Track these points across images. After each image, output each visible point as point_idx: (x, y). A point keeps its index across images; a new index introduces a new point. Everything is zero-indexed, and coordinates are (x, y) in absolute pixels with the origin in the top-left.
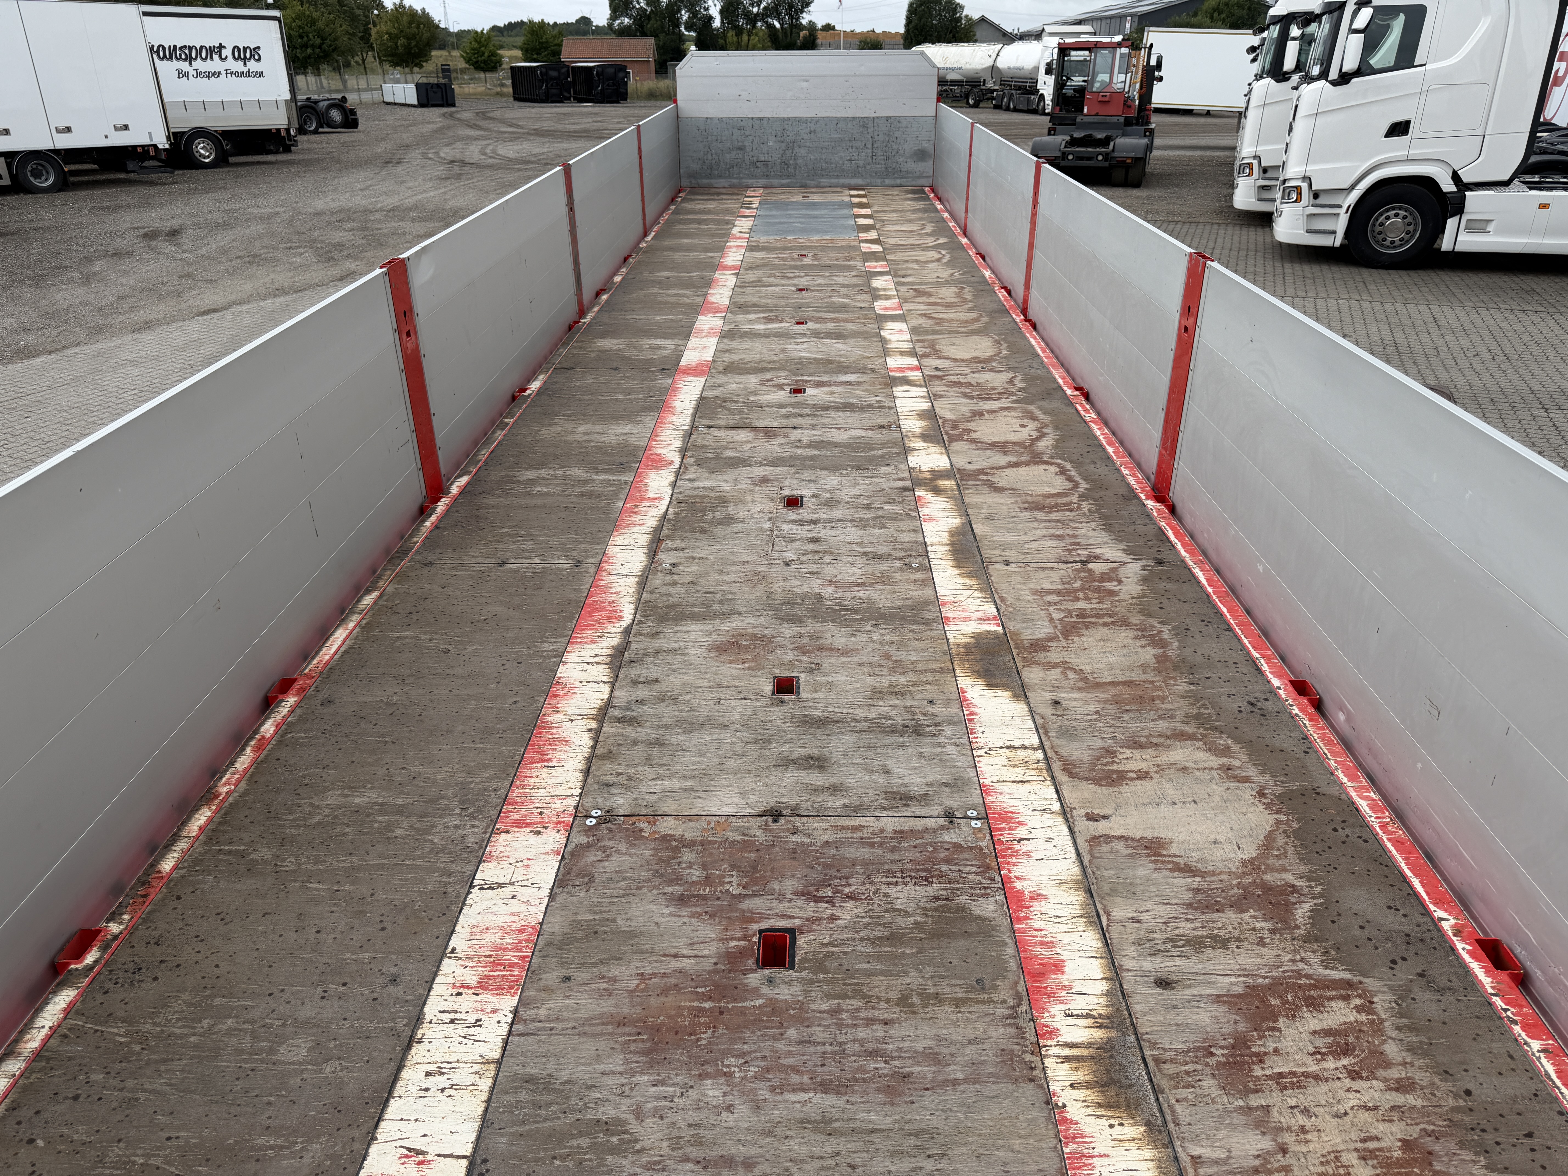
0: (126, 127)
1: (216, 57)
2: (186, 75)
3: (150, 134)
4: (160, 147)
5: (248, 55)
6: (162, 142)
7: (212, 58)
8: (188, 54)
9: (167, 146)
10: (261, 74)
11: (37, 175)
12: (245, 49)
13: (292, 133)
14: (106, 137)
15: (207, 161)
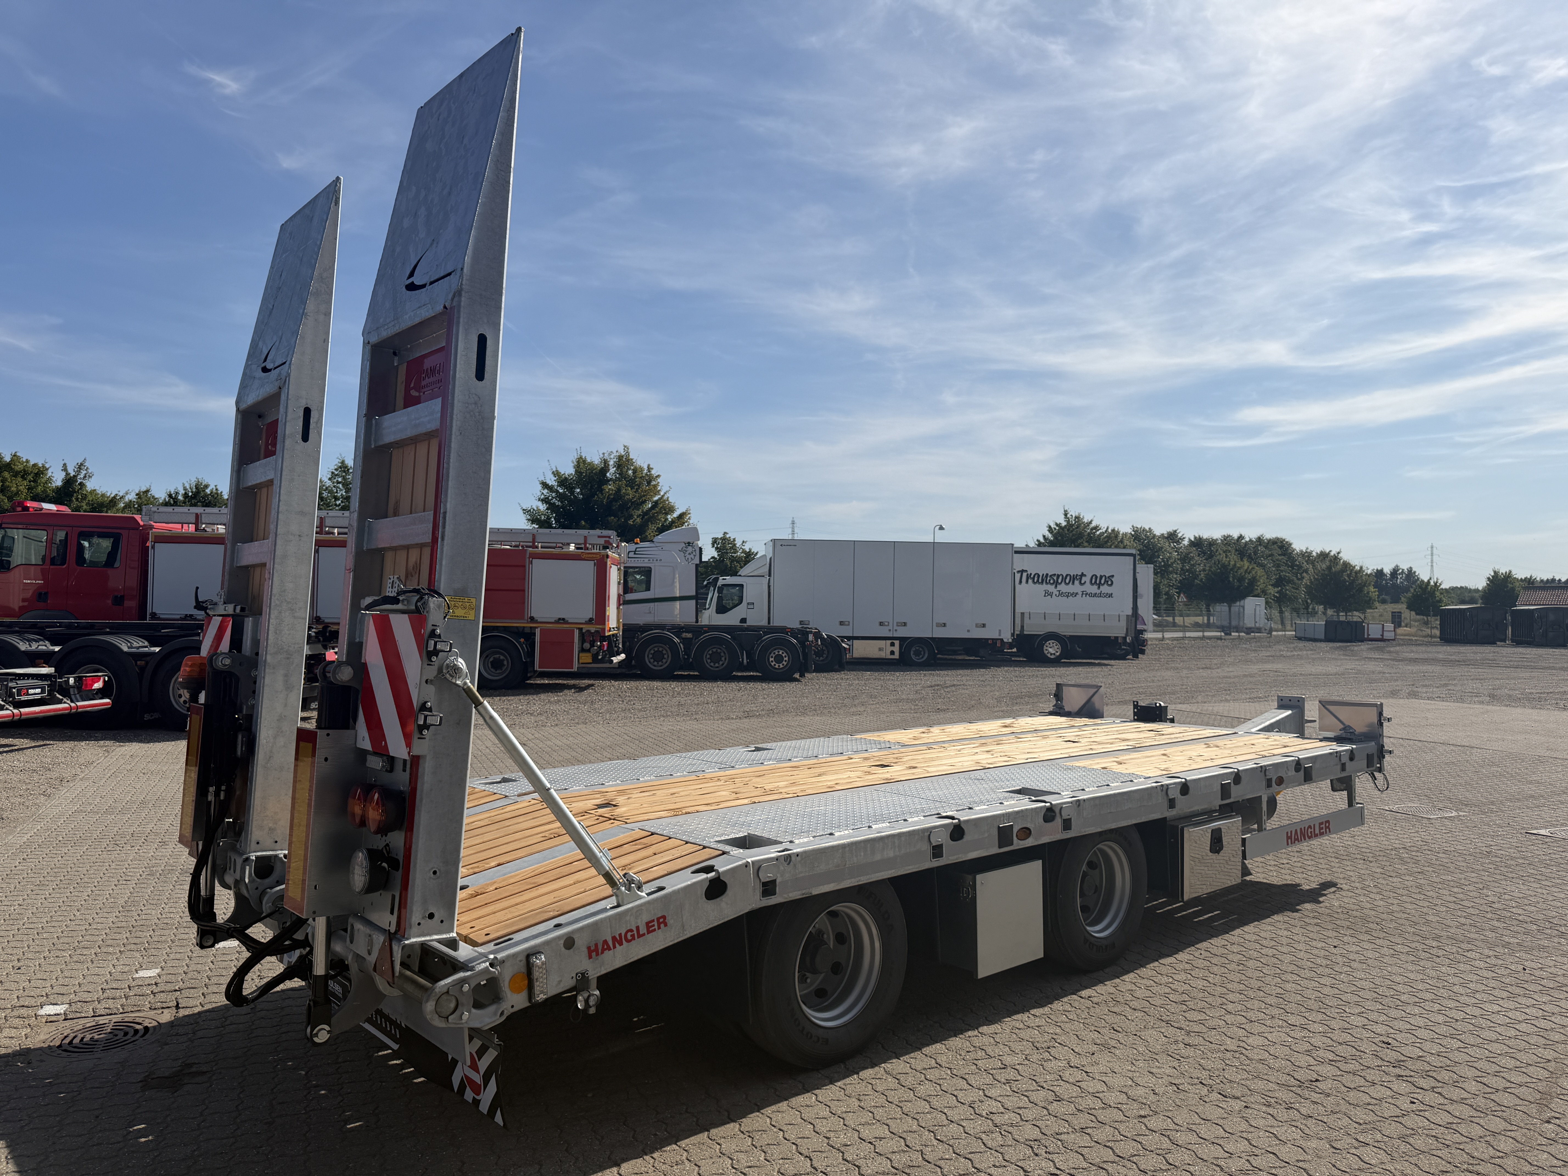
0: (984, 626)
1: (1077, 582)
2: (1051, 594)
3: (1000, 631)
4: (1005, 640)
5: (1103, 582)
6: (1007, 637)
7: (1073, 583)
9: (1010, 640)
10: (1111, 595)
11: (917, 653)
12: (1101, 577)
13: (1128, 641)
14: (968, 631)
15: (1052, 657)
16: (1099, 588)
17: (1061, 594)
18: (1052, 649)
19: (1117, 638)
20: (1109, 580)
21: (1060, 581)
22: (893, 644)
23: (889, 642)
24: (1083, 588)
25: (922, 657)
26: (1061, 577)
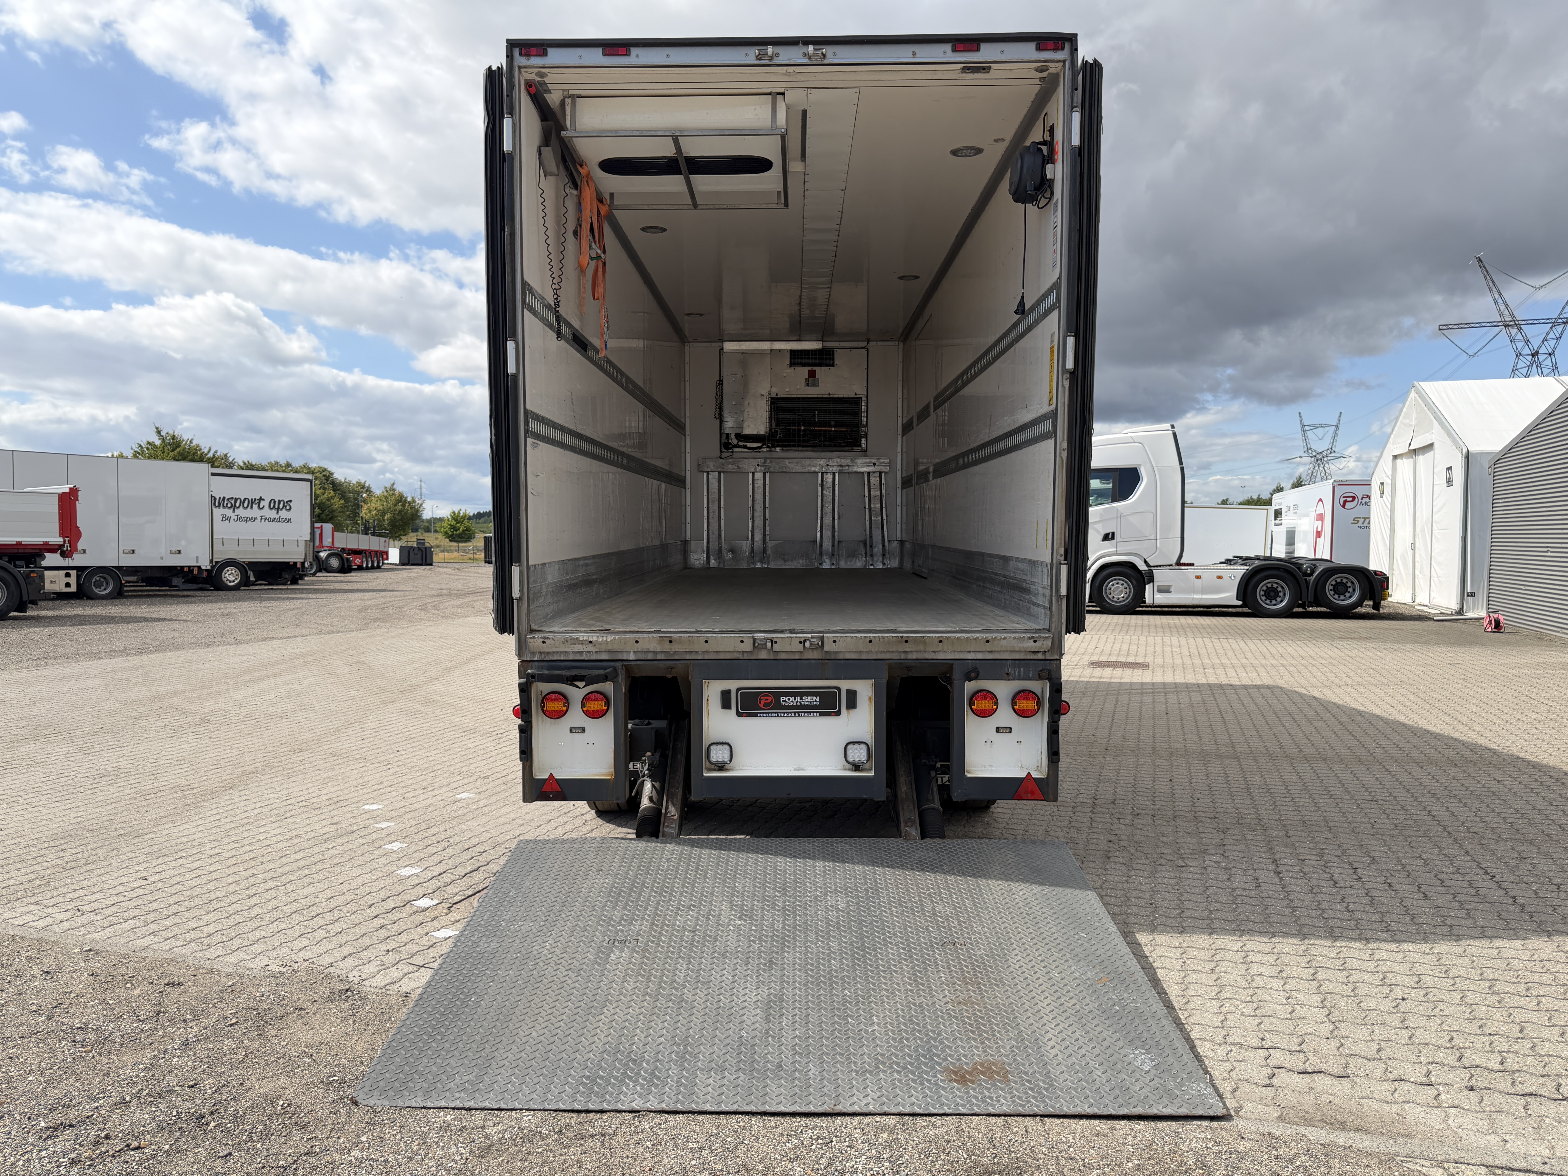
0: (179, 552)
1: (255, 506)
2: (229, 519)
3: (197, 558)
4: (203, 568)
5: (281, 506)
6: (206, 565)
7: (252, 507)
8: (234, 503)
9: (209, 568)
10: (289, 520)
11: (98, 585)
12: (280, 502)
13: (306, 565)
14: (161, 558)
15: (231, 584)
16: (278, 513)
17: (239, 519)
18: (231, 576)
19: (295, 563)
20: (287, 505)
21: (238, 505)
22: (68, 575)
23: (63, 573)
24: (262, 513)
25: (105, 589)
26: (238, 501)
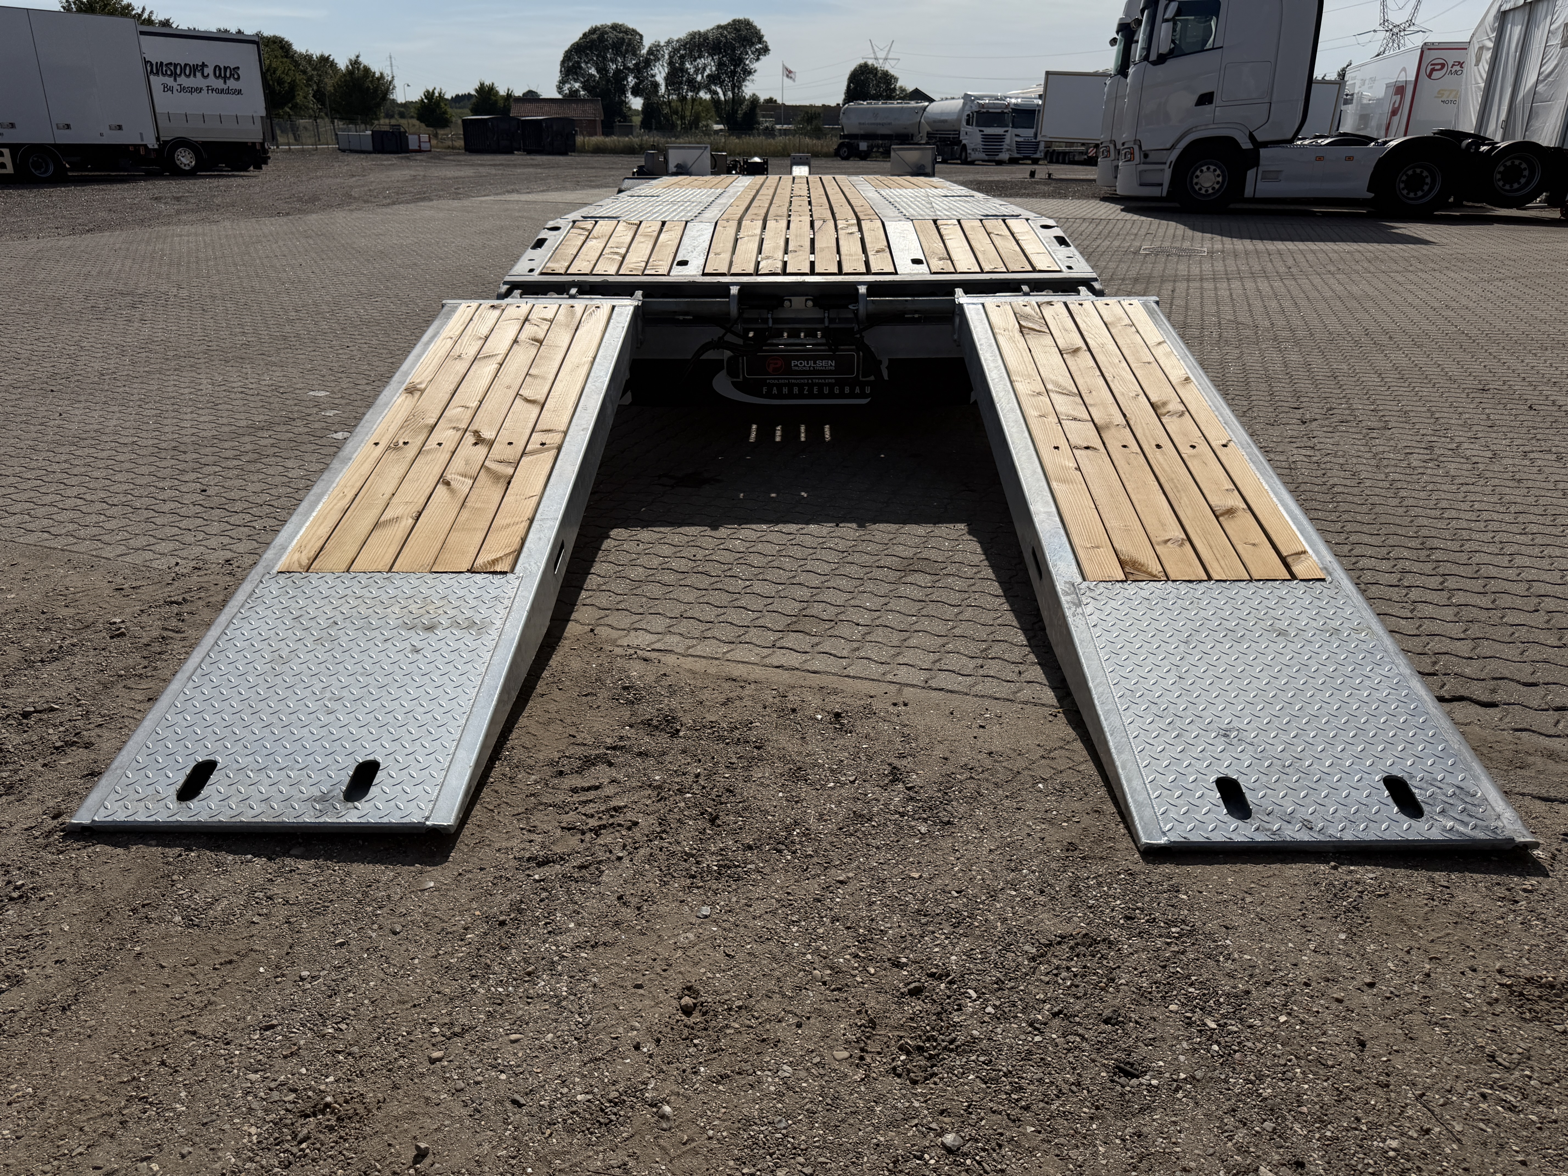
0: (120, 128)
1: (198, 74)
2: (171, 89)
3: (141, 134)
4: (150, 147)
5: (228, 75)
6: (152, 143)
7: (195, 75)
8: (173, 70)
9: (156, 147)
10: (239, 92)
11: (37, 167)
12: (225, 68)
13: (266, 147)
14: (101, 135)
15: (187, 168)
16: (225, 82)
17: (183, 89)
18: (185, 159)
19: (254, 144)
21: (178, 72)
24: (207, 82)
25: (46, 172)
